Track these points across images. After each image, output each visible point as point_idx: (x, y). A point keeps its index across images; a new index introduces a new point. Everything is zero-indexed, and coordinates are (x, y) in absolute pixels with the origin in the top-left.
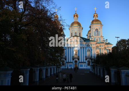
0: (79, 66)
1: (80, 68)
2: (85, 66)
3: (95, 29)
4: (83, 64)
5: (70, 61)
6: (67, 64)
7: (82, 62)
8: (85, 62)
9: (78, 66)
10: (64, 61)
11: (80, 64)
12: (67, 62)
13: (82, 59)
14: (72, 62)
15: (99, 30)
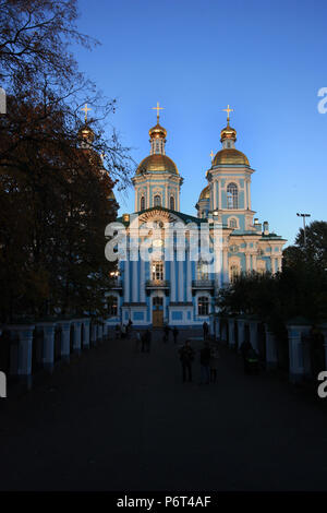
0: (168, 317)
1: (173, 322)
2: (189, 318)
3: (226, 185)
4: (184, 311)
5: (135, 300)
6: (125, 310)
7: (178, 304)
8: (191, 304)
9: (165, 315)
10: (116, 299)
11: (172, 310)
12: (124, 304)
13: (180, 292)
14: (144, 304)
15: (239, 188)
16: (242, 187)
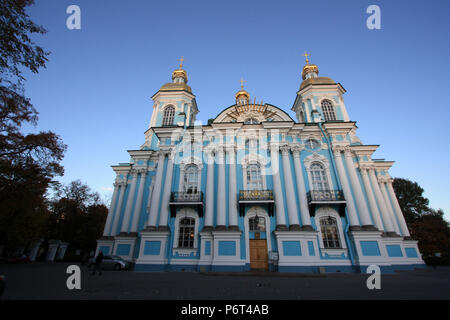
3: (320, 101)
8: (309, 229)
11: (282, 237)
13: (290, 209)
14: (235, 228)
15: (334, 103)
16: (337, 102)
